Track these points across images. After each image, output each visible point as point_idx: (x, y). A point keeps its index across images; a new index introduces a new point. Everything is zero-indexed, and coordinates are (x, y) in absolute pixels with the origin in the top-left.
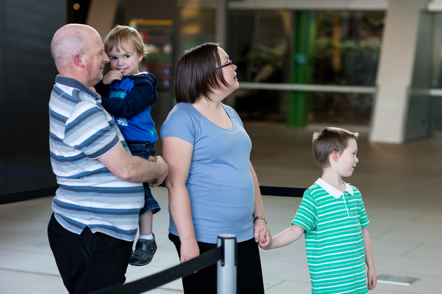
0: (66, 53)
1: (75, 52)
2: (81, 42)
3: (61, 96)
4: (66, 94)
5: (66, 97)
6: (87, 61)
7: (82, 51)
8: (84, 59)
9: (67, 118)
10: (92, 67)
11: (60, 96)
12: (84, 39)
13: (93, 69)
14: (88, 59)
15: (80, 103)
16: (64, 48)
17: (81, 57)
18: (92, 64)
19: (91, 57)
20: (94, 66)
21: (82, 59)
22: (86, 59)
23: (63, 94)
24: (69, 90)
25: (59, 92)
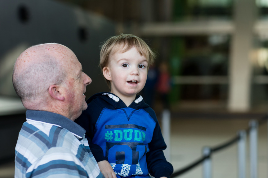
0: (38, 87)
1: (50, 84)
2: (54, 68)
3: (35, 135)
4: (41, 132)
5: (40, 136)
6: (66, 91)
7: (58, 80)
8: (63, 90)
9: (31, 164)
10: (74, 97)
11: (32, 135)
12: (56, 63)
13: (76, 98)
14: (68, 88)
15: (52, 149)
16: (34, 82)
17: (58, 87)
18: (74, 92)
19: (71, 84)
20: (76, 95)
21: (60, 90)
22: (65, 89)
23: (37, 132)
24: (45, 128)
25: (31, 130)
